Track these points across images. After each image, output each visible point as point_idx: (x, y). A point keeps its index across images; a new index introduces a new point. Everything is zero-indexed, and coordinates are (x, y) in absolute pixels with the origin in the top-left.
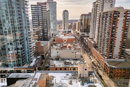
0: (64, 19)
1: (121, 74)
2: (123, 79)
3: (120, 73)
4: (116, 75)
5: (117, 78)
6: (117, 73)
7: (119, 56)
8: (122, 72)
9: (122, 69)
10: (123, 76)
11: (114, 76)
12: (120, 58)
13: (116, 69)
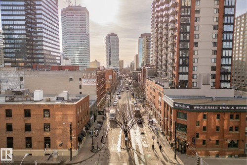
0: (110, 50)
1: (223, 137)
2: (233, 159)
3: (218, 129)
4: (202, 137)
5: (208, 154)
6: (205, 129)
7: (214, 80)
8: (226, 127)
9: (224, 111)
10: (230, 145)
11: (194, 142)
12: (217, 86)
13: (199, 111)
